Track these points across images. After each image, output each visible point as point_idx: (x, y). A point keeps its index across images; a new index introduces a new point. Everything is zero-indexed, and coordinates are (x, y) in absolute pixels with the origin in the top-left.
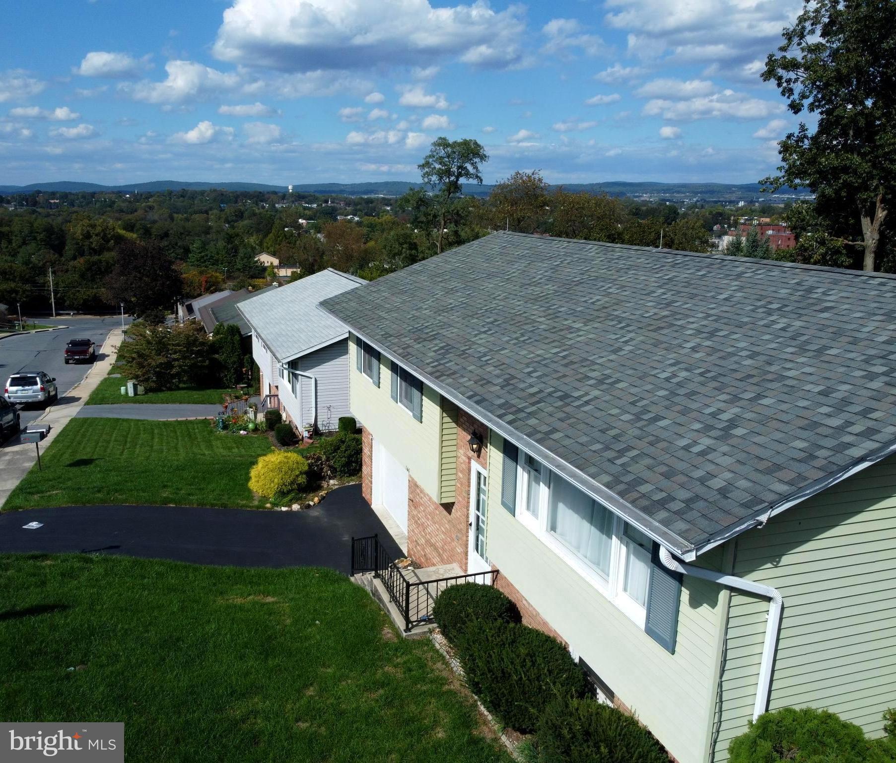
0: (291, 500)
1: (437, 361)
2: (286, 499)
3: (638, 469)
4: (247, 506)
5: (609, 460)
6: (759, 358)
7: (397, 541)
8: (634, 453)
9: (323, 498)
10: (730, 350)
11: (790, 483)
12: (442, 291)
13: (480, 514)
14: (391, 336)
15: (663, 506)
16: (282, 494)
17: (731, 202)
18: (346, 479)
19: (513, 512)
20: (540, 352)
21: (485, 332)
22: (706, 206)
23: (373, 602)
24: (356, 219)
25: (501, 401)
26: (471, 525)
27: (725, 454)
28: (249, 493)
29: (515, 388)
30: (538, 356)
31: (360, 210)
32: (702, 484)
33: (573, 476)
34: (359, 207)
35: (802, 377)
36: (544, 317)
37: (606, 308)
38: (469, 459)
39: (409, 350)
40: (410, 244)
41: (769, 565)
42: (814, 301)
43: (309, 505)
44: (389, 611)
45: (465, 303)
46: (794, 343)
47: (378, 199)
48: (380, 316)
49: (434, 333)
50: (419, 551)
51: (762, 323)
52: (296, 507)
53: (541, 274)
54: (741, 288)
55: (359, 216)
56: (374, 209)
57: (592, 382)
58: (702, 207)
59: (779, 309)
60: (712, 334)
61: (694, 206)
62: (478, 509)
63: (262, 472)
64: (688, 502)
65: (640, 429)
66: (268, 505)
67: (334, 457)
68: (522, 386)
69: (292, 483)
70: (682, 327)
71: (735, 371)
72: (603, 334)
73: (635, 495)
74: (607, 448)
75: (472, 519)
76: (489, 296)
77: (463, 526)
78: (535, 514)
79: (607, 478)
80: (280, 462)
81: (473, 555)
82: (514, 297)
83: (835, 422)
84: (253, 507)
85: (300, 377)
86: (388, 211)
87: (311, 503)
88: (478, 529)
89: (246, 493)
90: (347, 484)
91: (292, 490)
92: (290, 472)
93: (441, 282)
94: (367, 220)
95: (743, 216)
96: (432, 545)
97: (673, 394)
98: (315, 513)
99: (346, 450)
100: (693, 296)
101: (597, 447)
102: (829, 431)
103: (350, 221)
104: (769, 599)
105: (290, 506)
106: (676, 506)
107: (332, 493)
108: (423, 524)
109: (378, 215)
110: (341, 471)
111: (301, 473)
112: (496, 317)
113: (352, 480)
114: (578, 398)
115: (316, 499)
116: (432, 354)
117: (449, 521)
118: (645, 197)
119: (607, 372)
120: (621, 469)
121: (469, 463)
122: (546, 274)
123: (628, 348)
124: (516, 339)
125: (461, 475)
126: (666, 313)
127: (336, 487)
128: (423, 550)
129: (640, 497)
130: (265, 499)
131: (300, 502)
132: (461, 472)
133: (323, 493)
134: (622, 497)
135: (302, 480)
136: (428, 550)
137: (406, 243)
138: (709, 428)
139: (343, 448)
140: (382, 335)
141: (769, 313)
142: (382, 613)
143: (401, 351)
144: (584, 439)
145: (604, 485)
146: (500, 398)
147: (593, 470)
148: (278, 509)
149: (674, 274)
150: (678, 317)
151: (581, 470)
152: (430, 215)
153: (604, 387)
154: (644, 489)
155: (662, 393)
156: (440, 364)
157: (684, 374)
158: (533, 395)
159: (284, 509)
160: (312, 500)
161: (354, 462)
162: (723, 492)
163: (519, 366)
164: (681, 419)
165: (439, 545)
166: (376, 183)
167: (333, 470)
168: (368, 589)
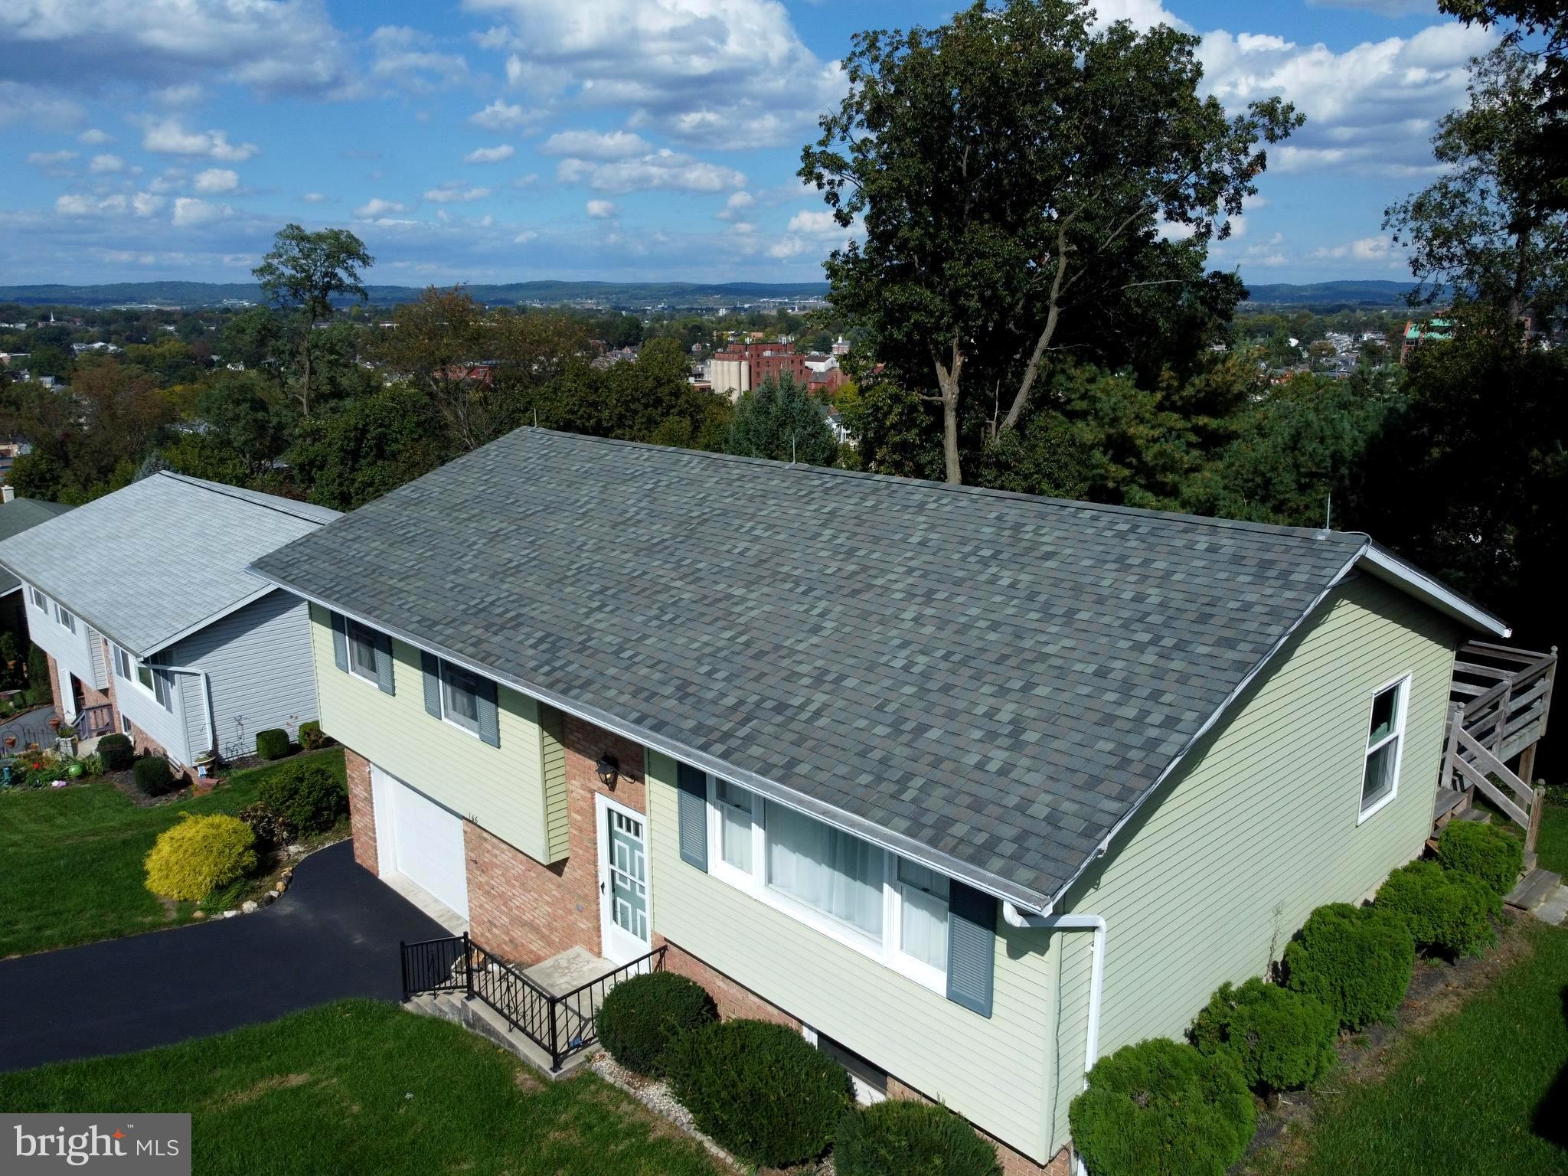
0: (237, 897)
1: (547, 663)
2: (228, 897)
3: (935, 801)
4: (160, 925)
5: (892, 796)
6: (1003, 628)
7: (445, 925)
8: (918, 782)
9: (290, 880)
10: (963, 619)
11: (1119, 798)
12: (481, 538)
13: (616, 868)
14: (436, 623)
15: (992, 850)
16: (220, 888)
17: (708, 310)
18: (315, 839)
19: (703, 867)
20: (705, 638)
21: (599, 609)
22: (677, 317)
23: (476, 1038)
24: (112, 348)
25: (690, 724)
26: (603, 886)
27: (1029, 770)
28: (152, 903)
29: (700, 700)
30: (706, 644)
31: (116, 332)
32: (1023, 813)
33: (853, 824)
34: (113, 327)
35: (1066, 654)
36: (681, 579)
37: (765, 561)
38: (592, 792)
39: (484, 646)
40: (253, 401)
41: (1092, 890)
42: (1028, 544)
43: (272, 898)
44: (511, 1045)
45: (534, 558)
46: (1034, 606)
47: (148, 312)
48: (393, 587)
49: (512, 614)
50: (495, 936)
51: (982, 578)
52: (249, 906)
53: (633, 505)
54: (932, 528)
55: (115, 343)
56: (144, 330)
57: (806, 681)
58: (672, 318)
59: (994, 557)
60: (929, 597)
61: (658, 318)
62: (612, 862)
63: (173, 859)
64: (1018, 840)
65: (908, 745)
66: (198, 914)
67: (288, 808)
68: (710, 695)
69: (232, 869)
70: (886, 589)
71: (982, 650)
72: (782, 603)
73: (951, 842)
74: (879, 779)
75: (604, 877)
76: (568, 544)
77: (588, 890)
78: (743, 865)
79: (905, 824)
80: (205, 838)
81: (610, 929)
82: (613, 546)
83: (1130, 712)
84: (171, 923)
85: (177, 676)
86: (171, 333)
87: (274, 894)
88: (614, 890)
89: (148, 902)
90: (320, 848)
91: (237, 879)
92: (227, 850)
93: (469, 519)
94: (132, 350)
95: (728, 330)
96: (524, 924)
97: (922, 689)
98: (286, 909)
99: (310, 793)
100: (876, 540)
101: (865, 779)
102: (1128, 726)
103: (101, 352)
104: (1093, 929)
105: (238, 907)
106: (1008, 848)
107: (302, 869)
108: (501, 895)
109: (152, 340)
110: (305, 828)
111: (247, 848)
112: (604, 582)
113: (326, 839)
114: (802, 708)
115: (280, 885)
116: (531, 652)
117: (559, 886)
118: (590, 304)
119: (819, 663)
120: (913, 807)
121: (593, 798)
122: (642, 505)
123: (829, 625)
124: (657, 618)
125: (579, 818)
126: (852, 568)
127: (304, 856)
128: (507, 933)
129: (958, 844)
130: (186, 905)
131: (254, 896)
132: (578, 812)
133: (287, 871)
134: (935, 846)
135: (249, 859)
136: (517, 933)
137: (245, 400)
138: (991, 736)
139: (304, 789)
140: (418, 622)
141: (984, 562)
142: (501, 1051)
143: (471, 650)
144: (842, 770)
145: (903, 833)
146: (687, 718)
147: (880, 814)
148: (214, 917)
149: (834, 505)
150: (872, 572)
151: (862, 816)
152: (283, 352)
153: (827, 687)
154: (959, 830)
155: (909, 690)
156: (555, 669)
157: (922, 659)
158: (734, 708)
159: (228, 914)
160: (274, 888)
161: (325, 809)
162: (1053, 820)
163: (690, 664)
164: (953, 726)
165: (541, 922)
166: (140, 285)
167: (293, 829)
168: (454, 1019)
